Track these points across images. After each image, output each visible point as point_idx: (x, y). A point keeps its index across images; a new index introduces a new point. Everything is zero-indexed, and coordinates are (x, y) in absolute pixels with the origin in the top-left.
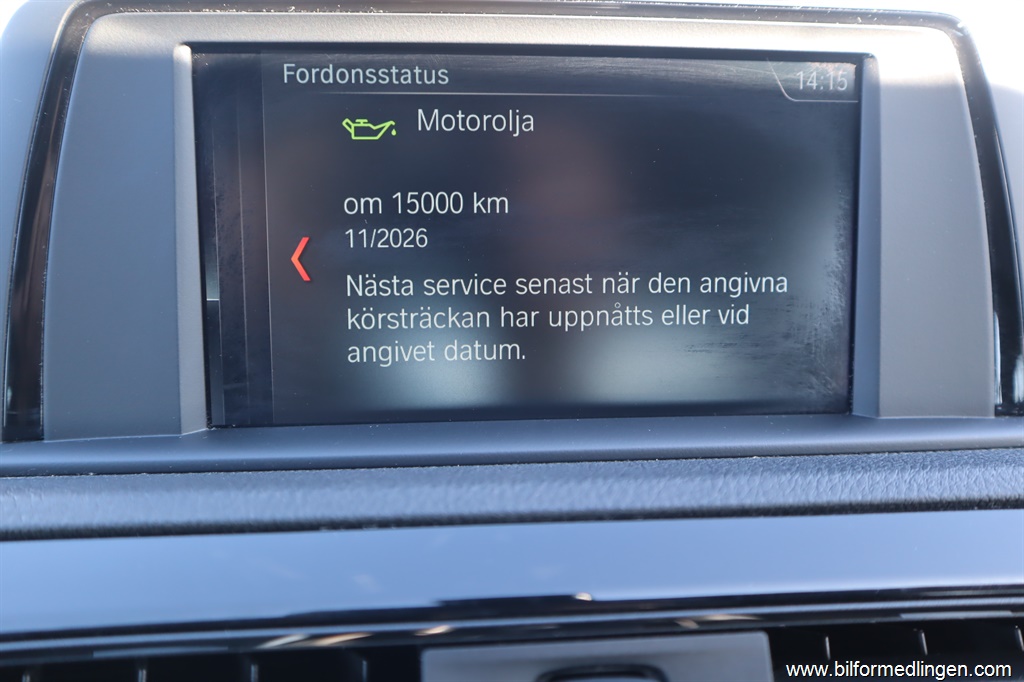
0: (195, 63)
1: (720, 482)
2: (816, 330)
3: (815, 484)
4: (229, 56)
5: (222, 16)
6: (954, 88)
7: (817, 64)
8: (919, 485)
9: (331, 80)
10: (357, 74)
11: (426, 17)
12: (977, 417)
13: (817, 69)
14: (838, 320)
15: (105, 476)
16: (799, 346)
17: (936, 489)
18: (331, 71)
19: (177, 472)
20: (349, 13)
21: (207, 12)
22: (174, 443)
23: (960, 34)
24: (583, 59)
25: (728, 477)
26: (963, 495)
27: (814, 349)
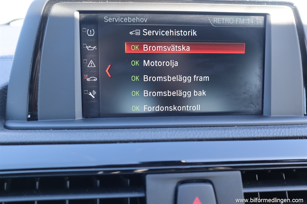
0: (80, 17)
1: (227, 131)
2: (253, 91)
3: (253, 132)
5: (88, 3)
6: (293, 25)
7: (253, 17)
8: (282, 132)
9: (119, 21)
11: (144, 4)
12: (299, 116)
13: (253, 18)
14: (259, 89)
15: (55, 130)
16: (248, 96)
17: (287, 134)
19: (75, 129)
21: (84, 2)
22: (73, 122)
23: (294, 7)
24: (187, 15)
25: (229, 130)
26: (295, 135)
27: (252, 97)
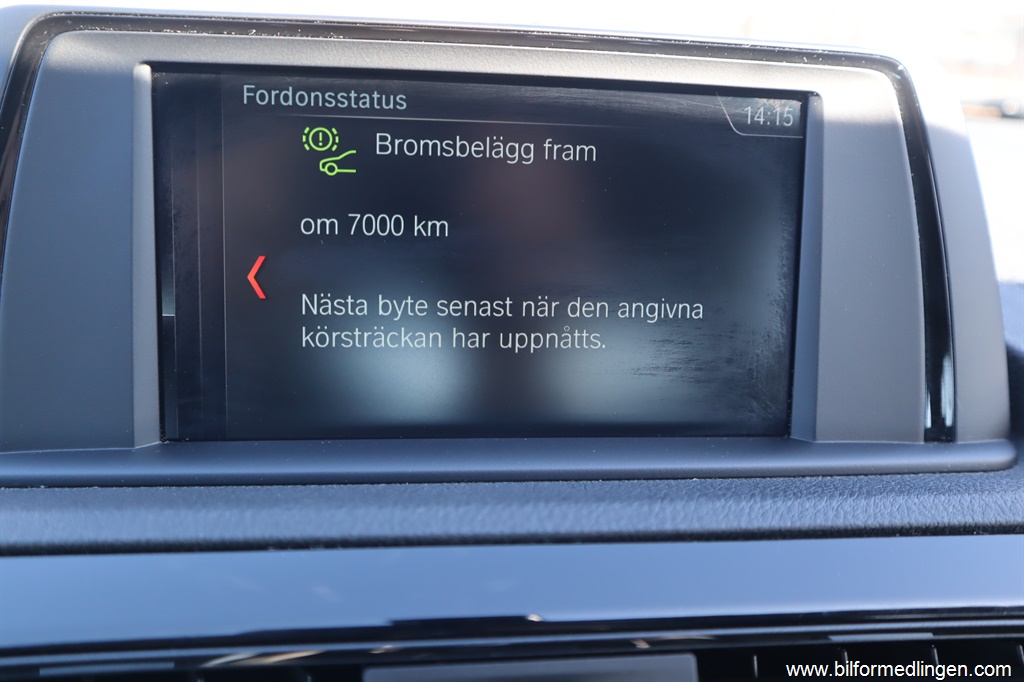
0: (155, 82)
1: (657, 507)
2: (758, 355)
3: (747, 510)
4: (188, 76)
5: (183, 37)
6: (893, 126)
7: (765, 100)
8: (846, 513)
9: (290, 103)
10: (316, 97)
11: (386, 44)
12: (907, 443)
13: (764, 104)
14: (779, 347)
15: (56, 489)
16: (741, 371)
17: (861, 517)
18: (290, 94)
19: (129, 486)
20: (309, 38)
21: (166, 33)
22: (126, 456)
23: (899, 77)
24: (539, 88)
25: (665, 502)
26: (886, 522)
27: (755, 374)
